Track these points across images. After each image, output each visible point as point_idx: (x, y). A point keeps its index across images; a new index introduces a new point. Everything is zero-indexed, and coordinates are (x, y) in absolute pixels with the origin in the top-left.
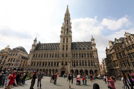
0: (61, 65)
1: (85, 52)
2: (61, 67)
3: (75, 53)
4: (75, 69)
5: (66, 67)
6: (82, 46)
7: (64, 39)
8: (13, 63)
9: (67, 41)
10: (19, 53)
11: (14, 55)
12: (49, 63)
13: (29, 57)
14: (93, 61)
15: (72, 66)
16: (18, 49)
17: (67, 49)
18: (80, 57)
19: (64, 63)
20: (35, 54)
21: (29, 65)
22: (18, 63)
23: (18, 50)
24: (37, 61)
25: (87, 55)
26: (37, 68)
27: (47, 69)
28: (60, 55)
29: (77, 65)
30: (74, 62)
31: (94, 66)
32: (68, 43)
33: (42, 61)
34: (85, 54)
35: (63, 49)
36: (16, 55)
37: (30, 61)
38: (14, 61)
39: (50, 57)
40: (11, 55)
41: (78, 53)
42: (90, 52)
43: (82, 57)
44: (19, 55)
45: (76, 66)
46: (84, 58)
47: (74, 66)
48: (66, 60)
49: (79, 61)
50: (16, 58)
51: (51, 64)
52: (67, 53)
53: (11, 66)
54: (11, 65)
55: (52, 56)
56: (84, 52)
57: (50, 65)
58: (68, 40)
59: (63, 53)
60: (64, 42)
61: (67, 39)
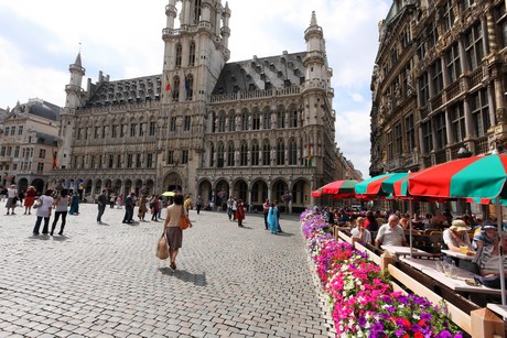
0: (164, 164)
1: (268, 101)
2: (165, 172)
3: (225, 109)
4: (218, 177)
5: (181, 170)
6: (263, 77)
7: (179, 49)
8: (15, 160)
9: (192, 59)
10: (28, 125)
11: (13, 132)
12: (130, 156)
13: (62, 137)
14: (298, 143)
15: (212, 165)
16: (21, 108)
17: (190, 93)
18: (244, 125)
19: (177, 155)
20: (81, 126)
21: (63, 167)
22: (31, 159)
23: (24, 115)
24: (87, 150)
25: (274, 117)
26: (88, 177)
27: (117, 177)
28: (161, 122)
29: (231, 162)
30: (221, 149)
31: (299, 163)
32: (196, 64)
33: (105, 149)
34: (268, 113)
35: (175, 95)
36: (20, 132)
37: (68, 153)
38: (16, 156)
39: (133, 133)
40: (7, 134)
41: (238, 111)
42: (293, 98)
43: (256, 124)
44: (29, 131)
45: (225, 164)
46: (261, 129)
47: (220, 164)
48: (184, 142)
49: (237, 145)
50: (21, 142)
51: (134, 160)
52: (188, 114)
53: (12, 173)
54: (11, 167)
55: (137, 127)
56: (265, 104)
57: (134, 166)
58: (197, 50)
59: (174, 115)
60: (178, 61)
61: (192, 46)
